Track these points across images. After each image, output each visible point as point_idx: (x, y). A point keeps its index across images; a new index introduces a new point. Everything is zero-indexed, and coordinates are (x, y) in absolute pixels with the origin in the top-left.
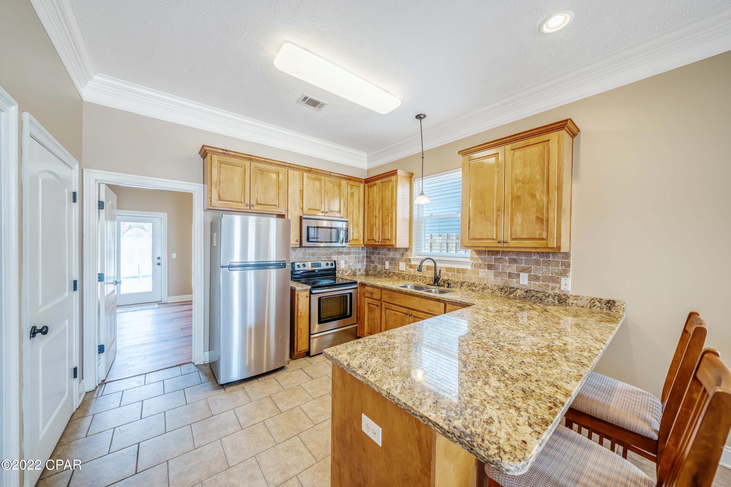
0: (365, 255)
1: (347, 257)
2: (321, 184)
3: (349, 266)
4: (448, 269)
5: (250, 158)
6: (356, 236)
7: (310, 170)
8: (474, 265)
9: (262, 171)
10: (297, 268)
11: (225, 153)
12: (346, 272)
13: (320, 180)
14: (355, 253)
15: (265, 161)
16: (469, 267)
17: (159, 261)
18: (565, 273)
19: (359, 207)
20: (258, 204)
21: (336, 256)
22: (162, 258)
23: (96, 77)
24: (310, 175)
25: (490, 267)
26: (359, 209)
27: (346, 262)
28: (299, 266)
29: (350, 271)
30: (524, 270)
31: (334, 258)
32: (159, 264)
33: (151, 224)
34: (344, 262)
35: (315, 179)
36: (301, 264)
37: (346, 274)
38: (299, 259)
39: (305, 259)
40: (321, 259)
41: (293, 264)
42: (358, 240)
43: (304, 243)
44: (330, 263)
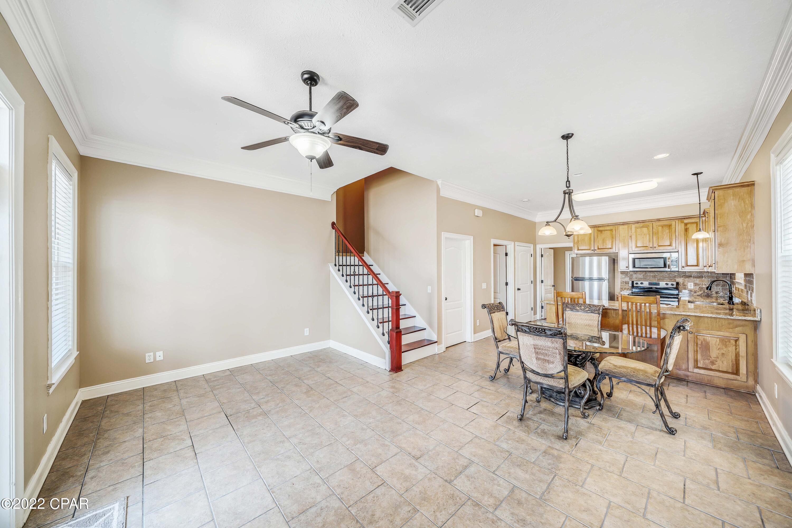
1: (698, 281)
2: (648, 229)
3: (701, 288)
5: (593, 227)
6: (694, 262)
7: (638, 222)
9: (601, 231)
10: (635, 285)
12: (695, 292)
13: (648, 226)
15: (603, 226)
20: (598, 249)
21: (682, 279)
23: (538, 214)
24: (637, 225)
27: (696, 284)
28: (637, 283)
29: (702, 292)
31: (680, 280)
34: (692, 284)
35: (643, 227)
36: (639, 282)
37: (695, 294)
38: (640, 279)
39: (645, 279)
40: (659, 280)
41: (633, 282)
42: (697, 266)
43: (631, 269)
44: (670, 283)
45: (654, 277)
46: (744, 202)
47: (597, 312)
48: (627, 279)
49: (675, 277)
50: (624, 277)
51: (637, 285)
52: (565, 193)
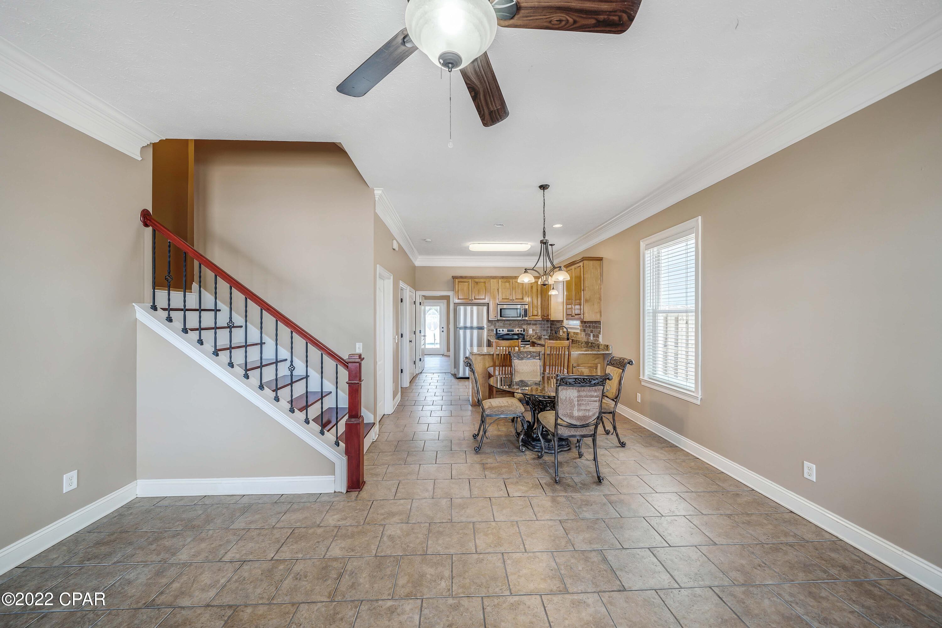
0: (549, 325)
1: (534, 327)
2: (510, 284)
3: (536, 333)
4: (574, 333)
5: (472, 278)
6: (535, 313)
7: (503, 277)
8: (581, 330)
9: (477, 283)
10: (498, 332)
11: (461, 277)
12: (533, 336)
13: (509, 282)
14: (541, 324)
15: (479, 278)
16: (579, 331)
17: (442, 330)
18: (599, 333)
19: (537, 294)
20: (475, 299)
22: (444, 328)
23: (419, 257)
24: (502, 280)
25: (584, 331)
26: (537, 296)
27: (533, 330)
28: (499, 331)
29: (537, 336)
30: (592, 332)
31: (525, 327)
32: (443, 331)
33: (439, 307)
34: (532, 330)
35: (506, 282)
36: (501, 330)
37: (533, 338)
38: (501, 327)
39: (504, 327)
40: (515, 327)
41: (497, 330)
42: (537, 315)
43: (499, 318)
44: (520, 330)
45: (510, 325)
46: (598, 271)
47: (538, 358)
48: (492, 327)
49: (522, 324)
50: (490, 325)
51: (499, 332)
52: (542, 242)
